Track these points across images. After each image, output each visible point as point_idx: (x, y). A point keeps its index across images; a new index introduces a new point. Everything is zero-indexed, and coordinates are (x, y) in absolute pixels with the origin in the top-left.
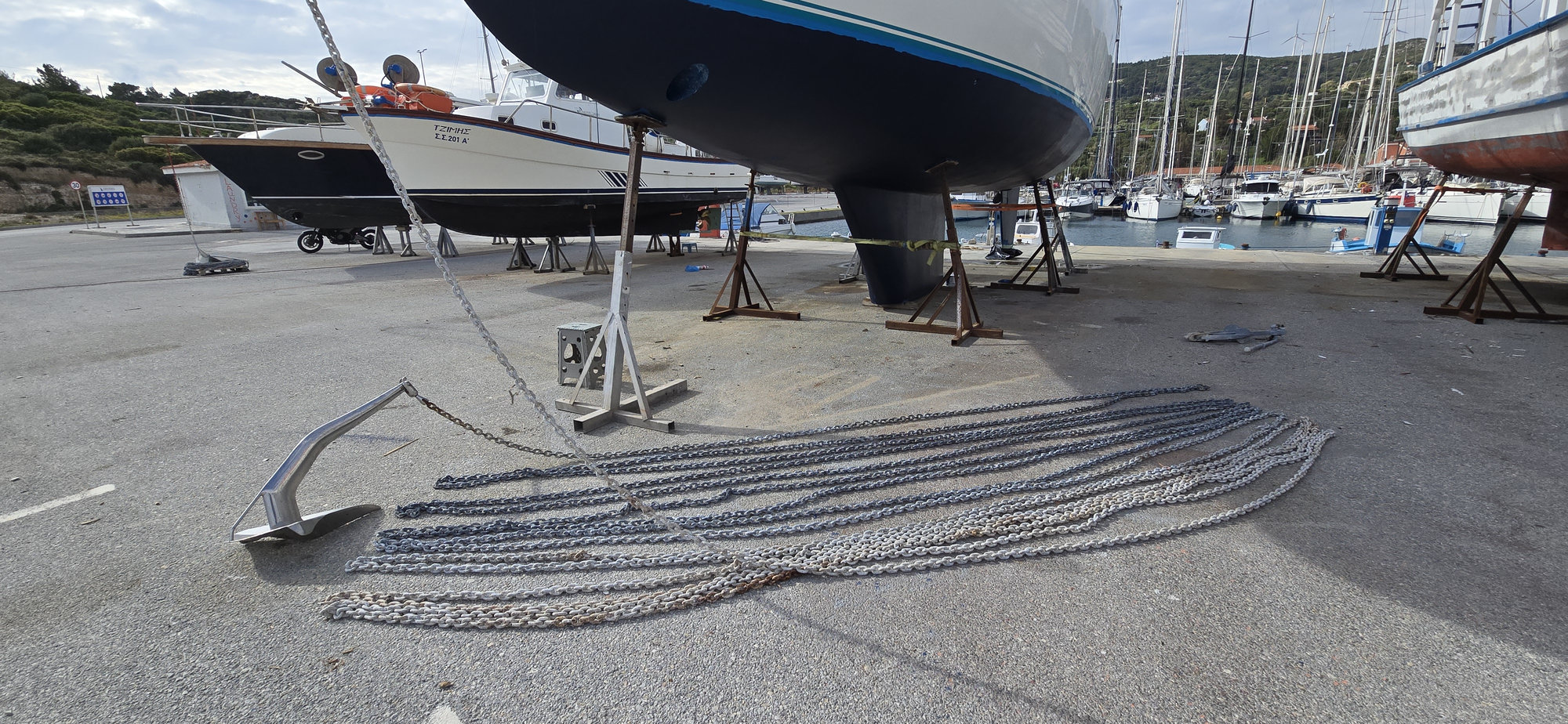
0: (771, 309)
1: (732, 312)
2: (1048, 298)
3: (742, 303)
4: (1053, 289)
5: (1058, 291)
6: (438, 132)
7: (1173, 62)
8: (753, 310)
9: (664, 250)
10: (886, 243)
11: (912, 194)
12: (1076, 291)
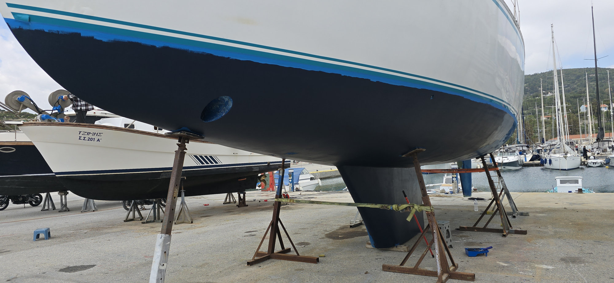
0: (298, 254)
1: (270, 256)
2: (504, 239)
3: (278, 248)
4: (507, 231)
5: (510, 232)
6: (81, 135)
7: (555, 74)
8: (284, 254)
9: (235, 202)
10: (378, 206)
11: (395, 168)
12: (524, 233)
